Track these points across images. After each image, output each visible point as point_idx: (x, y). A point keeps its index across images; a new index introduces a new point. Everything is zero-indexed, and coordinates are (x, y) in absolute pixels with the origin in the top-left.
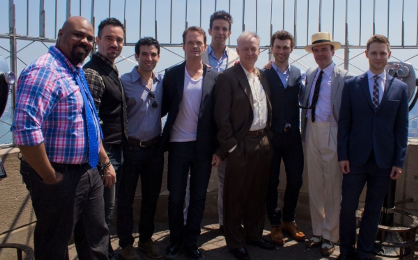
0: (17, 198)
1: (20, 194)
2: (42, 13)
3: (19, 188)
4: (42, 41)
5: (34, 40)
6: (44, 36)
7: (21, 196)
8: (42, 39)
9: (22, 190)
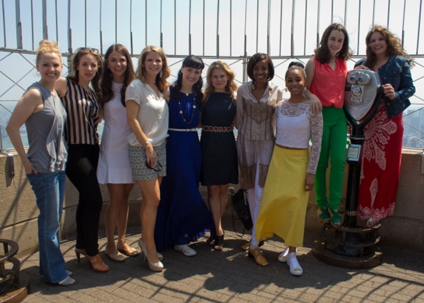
0: (2, 199)
1: (5, 196)
2: (19, 25)
3: (4, 191)
4: (20, 52)
5: (12, 51)
6: (21, 48)
7: (5, 198)
8: (20, 50)
9: (7, 193)
